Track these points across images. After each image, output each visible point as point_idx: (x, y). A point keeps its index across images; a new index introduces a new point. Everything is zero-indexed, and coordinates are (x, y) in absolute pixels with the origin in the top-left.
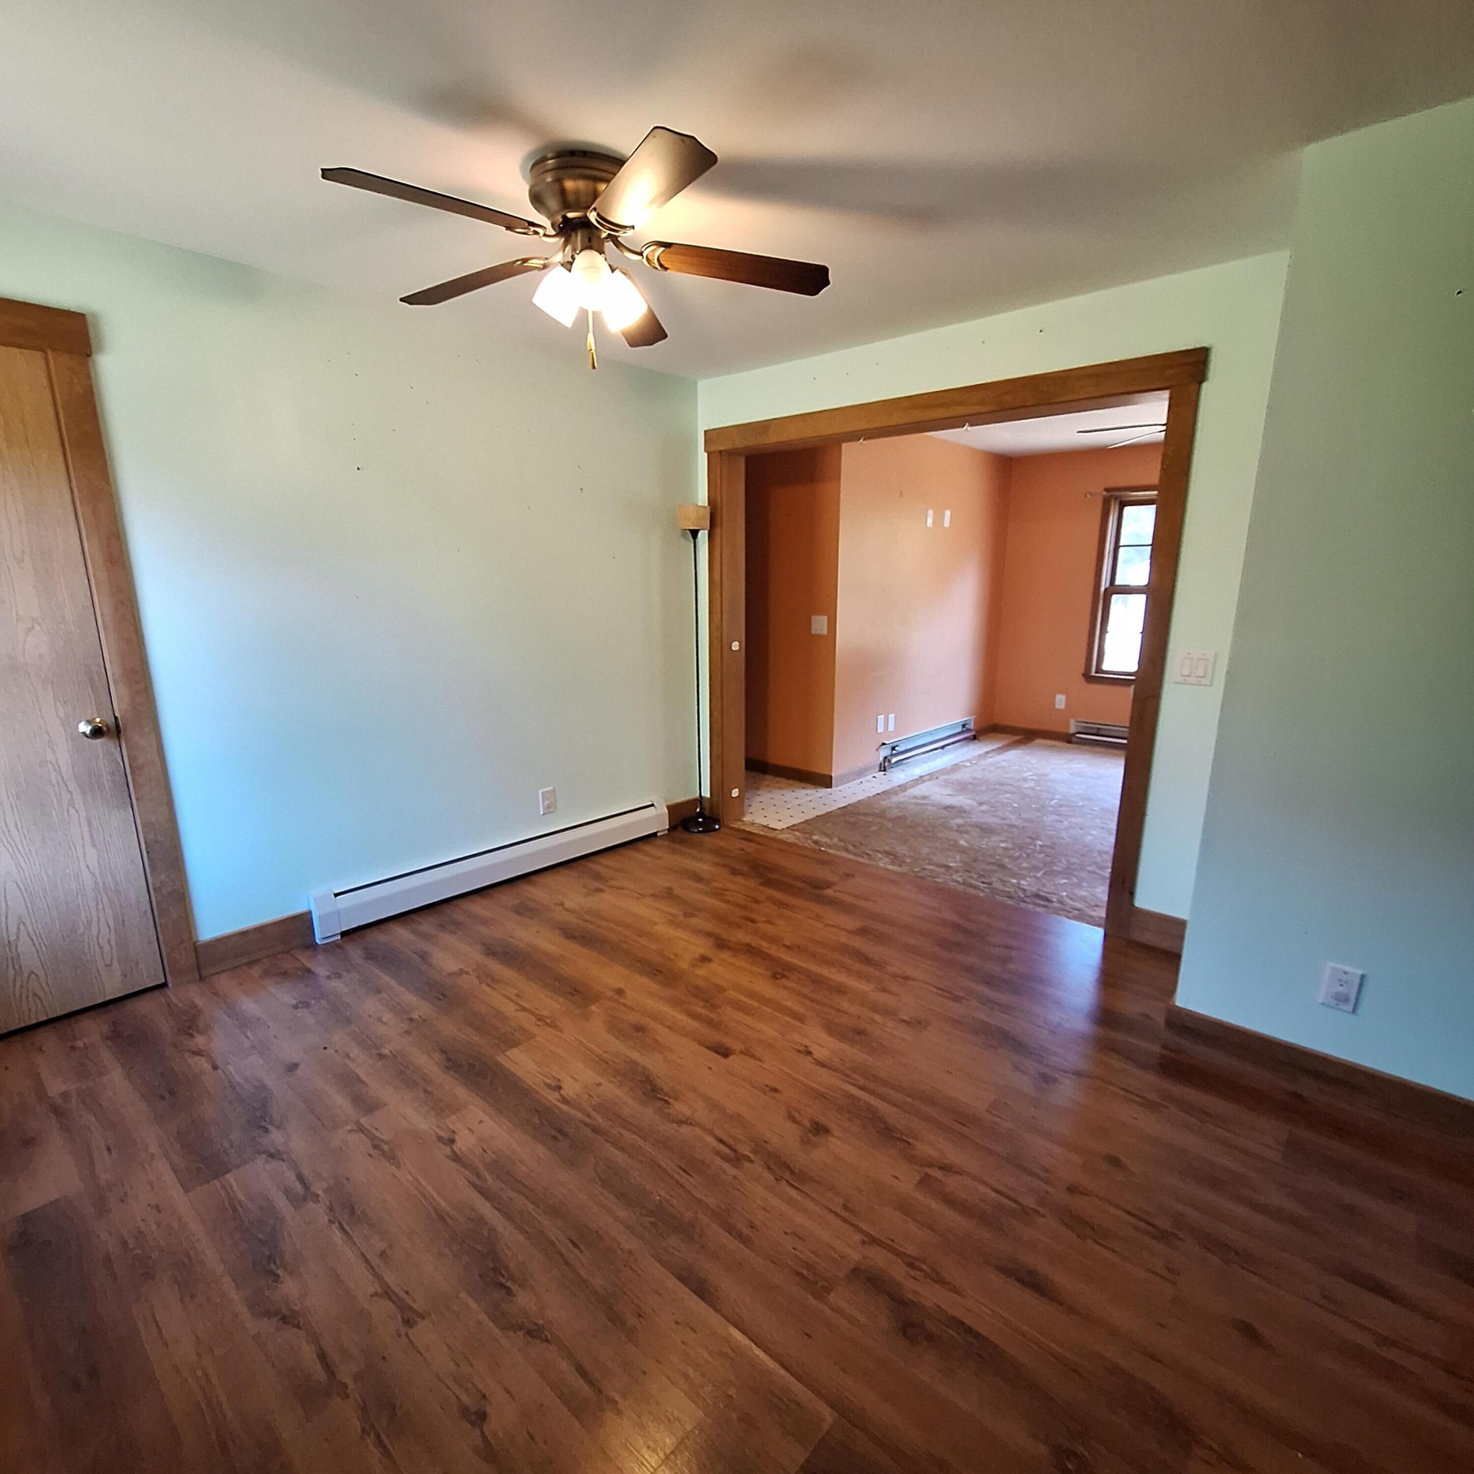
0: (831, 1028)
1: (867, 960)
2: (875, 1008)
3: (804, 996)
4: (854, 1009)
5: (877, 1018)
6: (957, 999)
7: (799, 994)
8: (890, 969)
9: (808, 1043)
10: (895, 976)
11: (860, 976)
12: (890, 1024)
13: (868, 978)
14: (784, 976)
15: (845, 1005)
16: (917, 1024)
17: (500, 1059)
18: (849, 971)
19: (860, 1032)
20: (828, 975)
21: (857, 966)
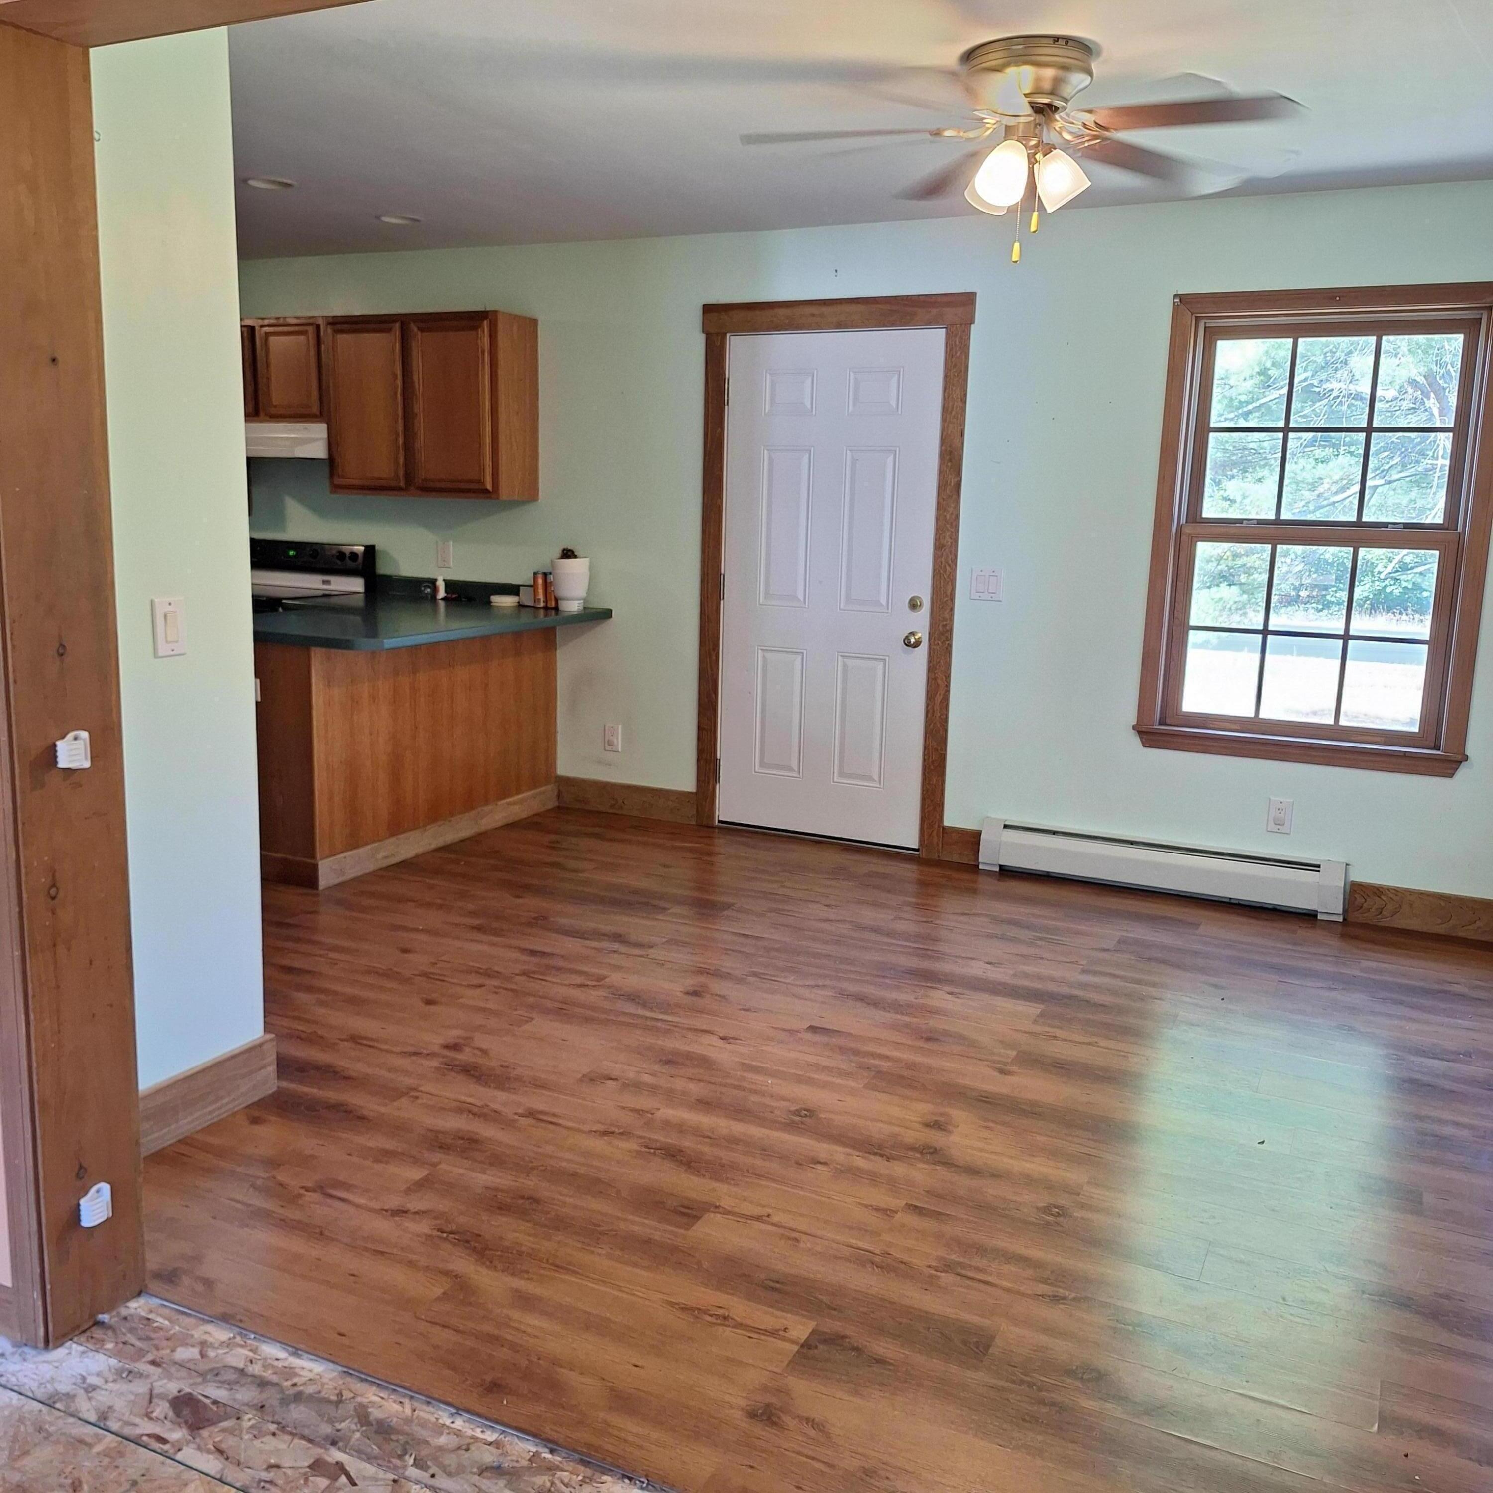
0: (705, 1062)
1: (673, 1154)
2: (654, 1090)
3: (755, 1092)
4: (679, 1084)
5: (647, 1079)
6: (531, 1114)
7: (763, 1094)
8: (632, 1145)
9: (728, 1046)
10: (625, 1134)
11: (681, 1128)
12: (631, 1075)
13: (667, 1124)
14: (797, 1113)
15: (693, 1087)
16: (594, 1079)
17: (1042, 1006)
18: (698, 1132)
19: (668, 1062)
20: (732, 1123)
21: (688, 1143)
